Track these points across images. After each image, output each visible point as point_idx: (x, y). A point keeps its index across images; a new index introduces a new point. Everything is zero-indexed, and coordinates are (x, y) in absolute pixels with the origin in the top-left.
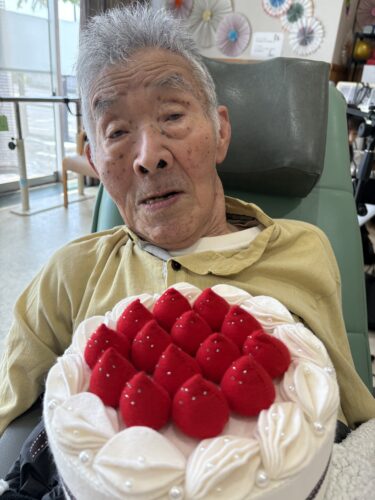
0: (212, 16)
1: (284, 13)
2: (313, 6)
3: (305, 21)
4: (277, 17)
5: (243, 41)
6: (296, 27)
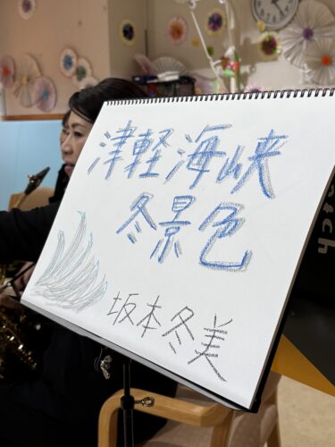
0: (28, 80)
1: (74, 74)
2: (91, 67)
3: (88, 78)
4: (70, 78)
5: (52, 99)
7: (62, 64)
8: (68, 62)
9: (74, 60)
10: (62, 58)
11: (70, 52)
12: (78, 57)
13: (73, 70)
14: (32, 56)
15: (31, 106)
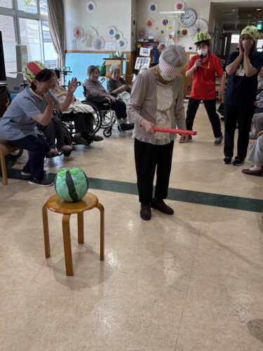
0: (90, 37)
1: (114, 37)
2: (122, 35)
3: (121, 39)
4: (112, 38)
5: (102, 45)
6: (118, 41)
7: (108, 33)
8: (112, 32)
9: (115, 32)
10: (109, 30)
11: (113, 29)
12: (117, 31)
13: (114, 35)
14: (93, 28)
15: (91, 46)
